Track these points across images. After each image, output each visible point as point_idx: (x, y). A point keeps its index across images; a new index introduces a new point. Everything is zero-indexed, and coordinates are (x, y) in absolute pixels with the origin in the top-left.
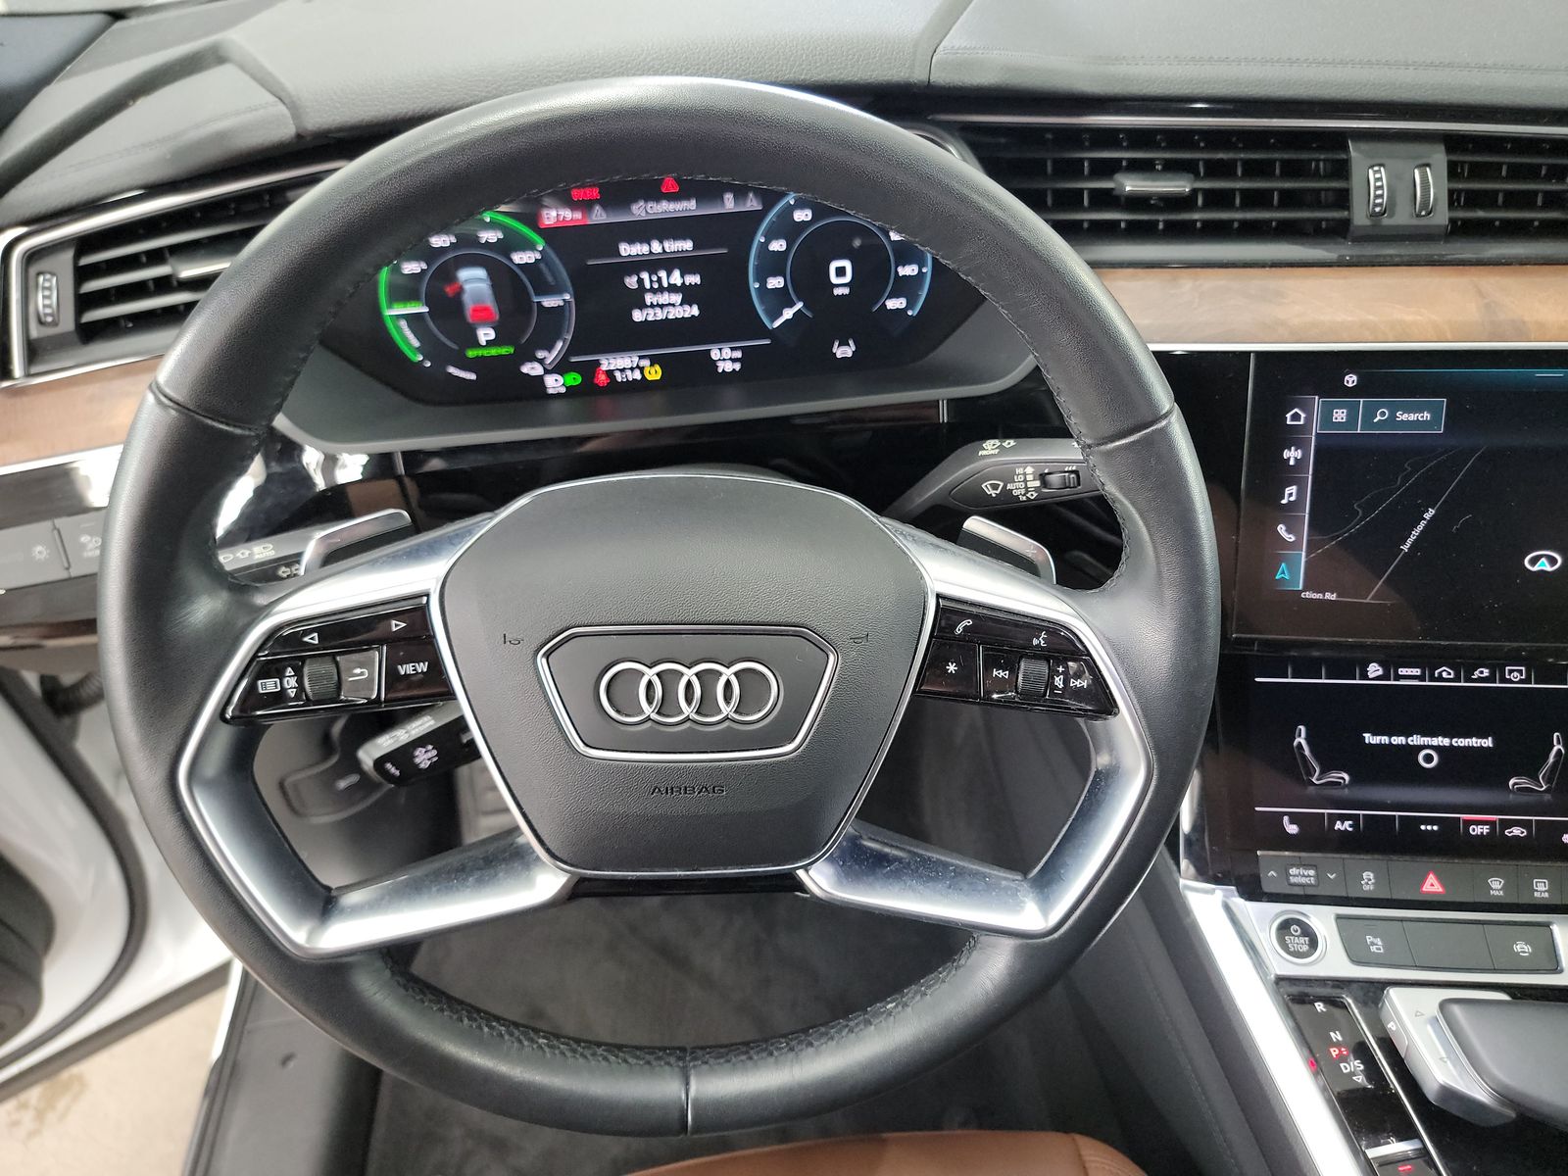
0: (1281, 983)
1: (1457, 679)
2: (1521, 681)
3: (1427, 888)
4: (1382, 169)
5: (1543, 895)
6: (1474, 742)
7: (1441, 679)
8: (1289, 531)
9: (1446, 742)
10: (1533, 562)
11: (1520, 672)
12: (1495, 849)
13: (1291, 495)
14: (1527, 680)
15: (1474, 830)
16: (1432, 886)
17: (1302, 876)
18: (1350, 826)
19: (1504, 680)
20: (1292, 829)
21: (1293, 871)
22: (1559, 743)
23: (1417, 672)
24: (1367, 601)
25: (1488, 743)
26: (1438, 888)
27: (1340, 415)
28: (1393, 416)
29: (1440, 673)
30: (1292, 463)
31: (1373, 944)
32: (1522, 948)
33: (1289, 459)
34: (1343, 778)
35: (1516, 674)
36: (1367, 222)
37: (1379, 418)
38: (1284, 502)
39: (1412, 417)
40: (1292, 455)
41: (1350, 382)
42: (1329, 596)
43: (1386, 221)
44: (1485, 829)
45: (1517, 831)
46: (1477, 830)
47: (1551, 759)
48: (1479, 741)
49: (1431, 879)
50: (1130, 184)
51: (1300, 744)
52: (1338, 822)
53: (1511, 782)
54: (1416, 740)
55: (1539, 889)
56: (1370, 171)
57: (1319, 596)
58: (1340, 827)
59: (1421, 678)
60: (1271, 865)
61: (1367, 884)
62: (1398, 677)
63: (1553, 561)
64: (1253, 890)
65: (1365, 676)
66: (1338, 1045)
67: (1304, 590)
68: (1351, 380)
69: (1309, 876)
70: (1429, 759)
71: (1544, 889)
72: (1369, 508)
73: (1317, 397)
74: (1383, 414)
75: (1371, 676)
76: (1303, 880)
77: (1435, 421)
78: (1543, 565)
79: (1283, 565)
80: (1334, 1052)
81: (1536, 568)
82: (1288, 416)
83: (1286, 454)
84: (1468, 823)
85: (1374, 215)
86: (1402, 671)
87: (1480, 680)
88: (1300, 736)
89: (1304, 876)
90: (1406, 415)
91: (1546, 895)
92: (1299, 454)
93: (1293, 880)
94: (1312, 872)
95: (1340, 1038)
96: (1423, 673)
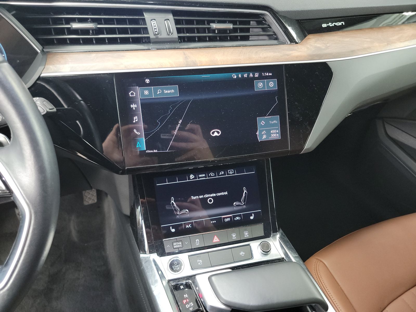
0: (170, 282)
1: (215, 176)
2: (233, 174)
3: (215, 241)
4: (155, 21)
5: (247, 236)
6: (222, 194)
7: (211, 176)
8: (137, 131)
9: (215, 195)
10: (213, 133)
11: (232, 171)
12: (233, 224)
13: (136, 119)
14: (234, 173)
15: (226, 220)
16: (216, 240)
17: (177, 245)
18: (190, 226)
19: (228, 174)
20: (173, 230)
21: (175, 244)
22: (245, 190)
23: (204, 175)
24: (167, 151)
25: (226, 193)
26: (218, 240)
27: (146, 92)
28: (163, 92)
29: (210, 175)
30: (134, 109)
31: (199, 262)
32: (242, 253)
33: (133, 108)
34: (187, 211)
35: (231, 172)
36: (154, 37)
37: (159, 92)
38: (134, 122)
39: (169, 92)
40: (133, 106)
41: (148, 82)
42: (155, 151)
43: (159, 36)
44: (229, 219)
45: (238, 218)
46: (227, 220)
47: (244, 195)
48: (224, 193)
49: (216, 237)
50: (75, 26)
51: (172, 203)
52: (187, 225)
53: (234, 204)
54: (206, 196)
55: (246, 234)
56: (152, 21)
57: (152, 151)
58: (188, 227)
59: (205, 177)
60: (168, 243)
61: (197, 243)
62: (199, 178)
63: (218, 132)
64: (162, 253)
65: (189, 179)
66: (186, 299)
67: (147, 150)
68: (147, 81)
69: (180, 244)
70: (210, 201)
71: (247, 234)
72: (162, 121)
73: (138, 87)
74: (160, 91)
75: (191, 178)
76: (178, 246)
77: (175, 93)
78: (216, 134)
79: (138, 142)
80: (185, 301)
81: (214, 135)
82: (130, 93)
83: (132, 106)
84: (224, 218)
85: (155, 35)
86: (200, 176)
87: (222, 175)
88: (172, 200)
89: (178, 245)
90: (167, 91)
91: (248, 236)
92: (136, 106)
93: (175, 247)
94: (180, 243)
95: (187, 296)
96: (206, 175)
